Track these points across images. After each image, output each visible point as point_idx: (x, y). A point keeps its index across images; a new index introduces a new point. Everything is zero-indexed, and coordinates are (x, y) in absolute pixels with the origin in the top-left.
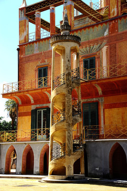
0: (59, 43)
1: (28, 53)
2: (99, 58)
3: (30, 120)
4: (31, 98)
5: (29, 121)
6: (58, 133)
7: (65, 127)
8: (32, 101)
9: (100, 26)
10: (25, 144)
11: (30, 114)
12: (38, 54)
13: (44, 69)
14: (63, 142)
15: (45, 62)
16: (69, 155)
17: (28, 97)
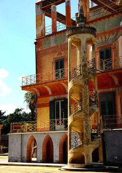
0: (75, 36)
1: (45, 47)
2: (115, 48)
3: (49, 111)
4: (49, 89)
5: (47, 112)
6: (76, 123)
7: (83, 117)
8: (50, 93)
9: (115, 16)
10: (45, 133)
11: (48, 105)
12: (55, 47)
13: (61, 62)
14: (81, 131)
15: (61, 54)
16: (87, 144)
17: (46, 89)
